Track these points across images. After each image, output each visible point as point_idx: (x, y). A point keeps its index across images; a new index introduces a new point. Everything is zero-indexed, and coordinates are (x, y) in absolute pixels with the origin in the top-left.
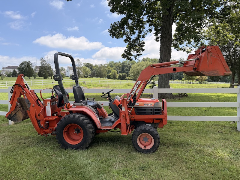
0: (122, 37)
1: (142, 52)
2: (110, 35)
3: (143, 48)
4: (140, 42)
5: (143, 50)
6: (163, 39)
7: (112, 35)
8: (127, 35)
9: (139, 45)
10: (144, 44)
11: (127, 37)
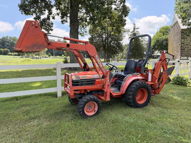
0: (32, 15)
1: (50, 32)
2: (20, 10)
3: (52, 28)
4: (49, 22)
5: (52, 30)
6: (72, 23)
7: (21, 11)
8: (37, 14)
9: (48, 25)
10: (53, 25)
11: (36, 16)
